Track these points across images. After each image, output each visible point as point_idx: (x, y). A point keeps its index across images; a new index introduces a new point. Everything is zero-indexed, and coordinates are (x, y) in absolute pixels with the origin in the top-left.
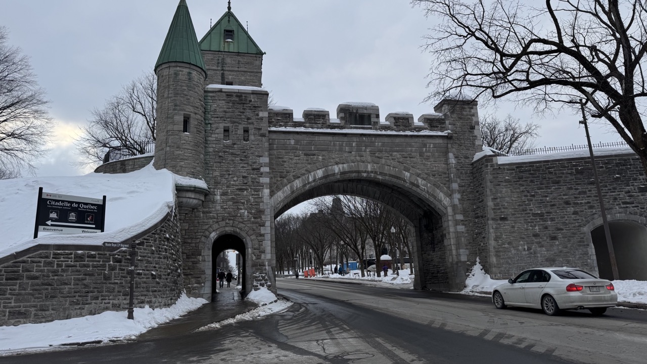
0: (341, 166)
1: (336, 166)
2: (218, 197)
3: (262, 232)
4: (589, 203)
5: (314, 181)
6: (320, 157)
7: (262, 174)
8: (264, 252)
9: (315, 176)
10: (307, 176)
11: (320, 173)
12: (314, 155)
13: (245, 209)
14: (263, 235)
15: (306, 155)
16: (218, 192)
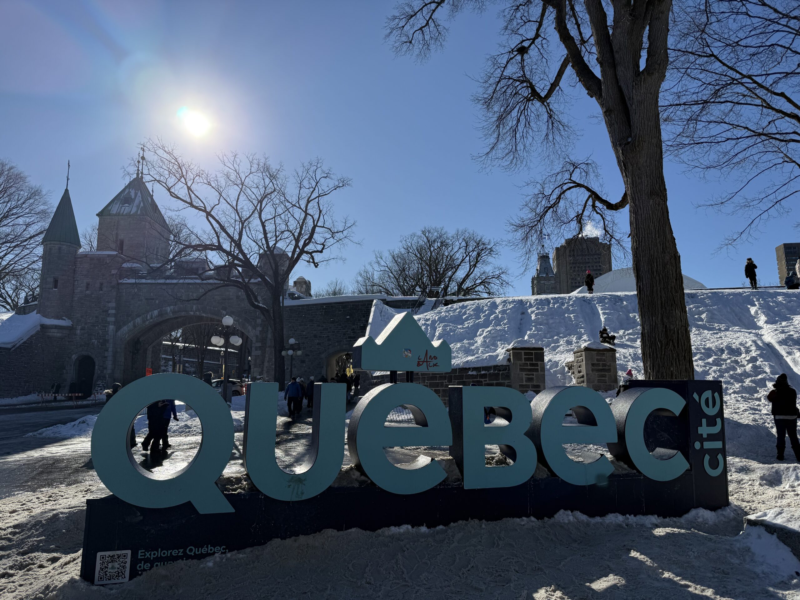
0: (172, 307)
1: (168, 308)
2: (79, 331)
3: (106, 355)
4: (328, 336)
5: (151, 318)
6: (157, 302)
7: (109, 314)
8: (106, 368)
9: (152, 315)
10: (146, 315)
11: (156, 312)
12: (153, 299)
13: (95, 339)
14: (106, 357)
15: (147, 299)
16: (79, 327)
